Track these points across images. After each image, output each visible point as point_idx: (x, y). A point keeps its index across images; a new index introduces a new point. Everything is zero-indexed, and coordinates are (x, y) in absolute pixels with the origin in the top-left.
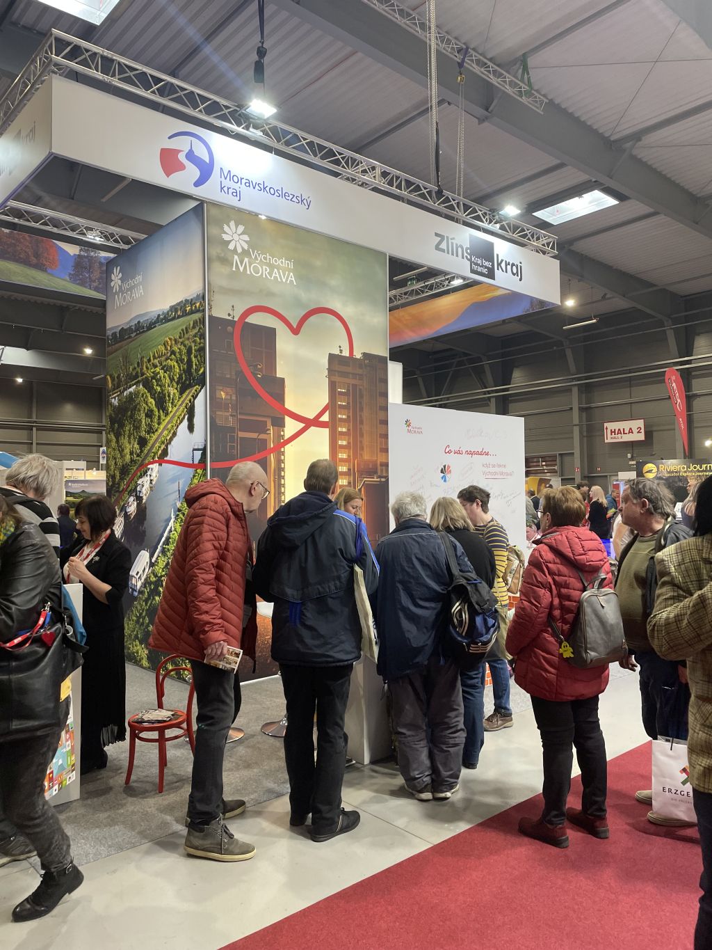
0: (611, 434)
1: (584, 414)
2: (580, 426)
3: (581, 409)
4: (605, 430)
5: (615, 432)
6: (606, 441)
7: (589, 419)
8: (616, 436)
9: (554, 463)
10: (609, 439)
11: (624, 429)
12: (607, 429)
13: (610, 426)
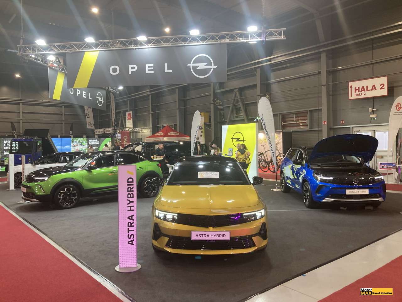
0: (355, 92)
1: (331, 77)
2: (328, 86)
3: (329, 73)
4: (350, 89)
5: (359, 89)
6: (350, 98)
7: (334, 80)
8: (360, 93)
9: (305, 118)
10: (353, 96)
11: (367, 87)
12: (351, 87)
13: (354, 85)
